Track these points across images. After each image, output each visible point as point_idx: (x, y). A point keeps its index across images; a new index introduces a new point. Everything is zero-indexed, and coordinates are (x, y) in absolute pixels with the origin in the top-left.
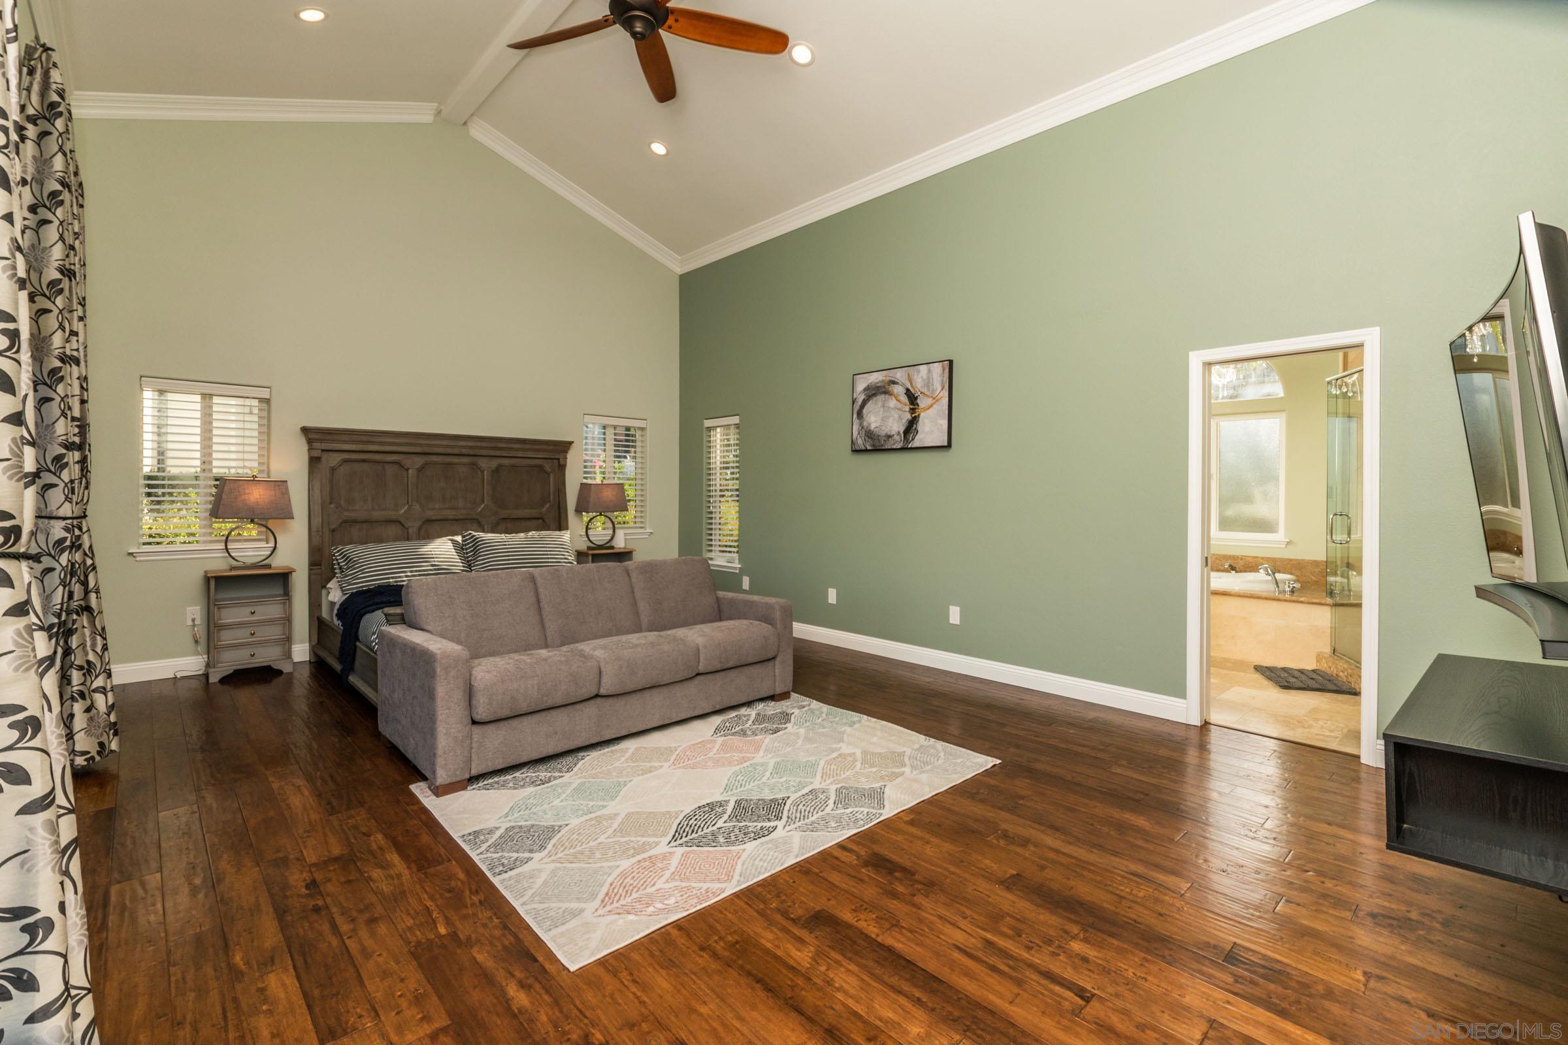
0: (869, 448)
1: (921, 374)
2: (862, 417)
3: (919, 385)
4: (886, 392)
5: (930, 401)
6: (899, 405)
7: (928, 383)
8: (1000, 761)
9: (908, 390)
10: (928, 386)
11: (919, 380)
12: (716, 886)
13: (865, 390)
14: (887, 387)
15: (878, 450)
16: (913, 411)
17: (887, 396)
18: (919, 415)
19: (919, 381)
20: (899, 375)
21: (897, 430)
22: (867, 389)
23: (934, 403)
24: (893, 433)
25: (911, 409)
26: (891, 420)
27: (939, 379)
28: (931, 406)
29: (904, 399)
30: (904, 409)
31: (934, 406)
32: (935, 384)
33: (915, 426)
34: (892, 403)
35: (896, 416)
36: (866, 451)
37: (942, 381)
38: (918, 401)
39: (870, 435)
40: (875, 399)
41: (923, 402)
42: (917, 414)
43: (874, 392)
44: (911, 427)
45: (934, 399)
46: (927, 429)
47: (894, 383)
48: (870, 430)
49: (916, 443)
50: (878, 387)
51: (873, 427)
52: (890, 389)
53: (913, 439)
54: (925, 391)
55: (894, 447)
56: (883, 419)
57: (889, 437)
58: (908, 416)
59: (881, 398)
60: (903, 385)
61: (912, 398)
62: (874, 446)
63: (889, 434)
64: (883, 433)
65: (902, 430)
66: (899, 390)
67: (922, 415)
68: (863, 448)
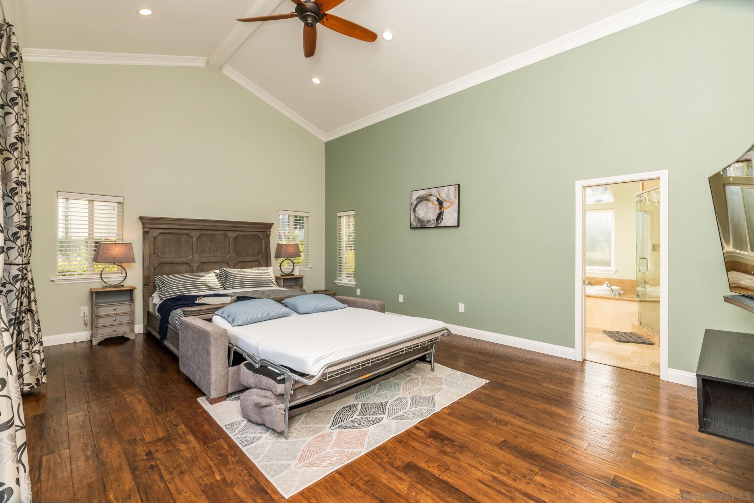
0: (419, 226)
1: (444, 191)
2: (416, 212)
3: (443, 197)
4: (427, 200)
5: (449, 204)
6: (434, 206)
7: (448, 195)
8: (489, 381)
9: (438, 199)
10: (448, 197)
11: (444, 194)
12: (356, 450)
14: (428, 197)
15: (423, 228)
16: (440, 209)
17: (428, 202)
18: (443, 211)
19: (444, 193)
20: (434, 191)
21: (432, 218)
22: (418, 198)
23: (451, 205)
24: (431, 219)
26: (430, 213)
27: (453, 194)
28: (449, 206)
29: (436, 203)
30: (436, 208)
31: (451, 207)
32: (451, 196)
33: (441, 216)
34: (430, 205)
35: (432, 211)
36: (418, 228)
37: (455, 194)
38: (443, 204)
39: (419, 220)
40: (422, 203)
41: (445, 205)
42: (442, 210)
44: (440, 217)
45: (451, 203)
46: (448, 218)
47: (431, 195)
48: (419, 218)
49: (442, 225)
50: (423, 197)
51: (421, 217)
52: (429, 198)
53: (440, 223)
54: (446, 199)
55: (431, 226)
56: (426, 213)
57: (429, 221)
58: (438, 211)
59: (425, 202)
60: (436, 196)
61: (440, 203)
62: (421, 225)
63: (429, 220)
64: (426, 220)
65: (435, 218)
66: (433, 199)
67: (445, 211)
68: (416, 227)
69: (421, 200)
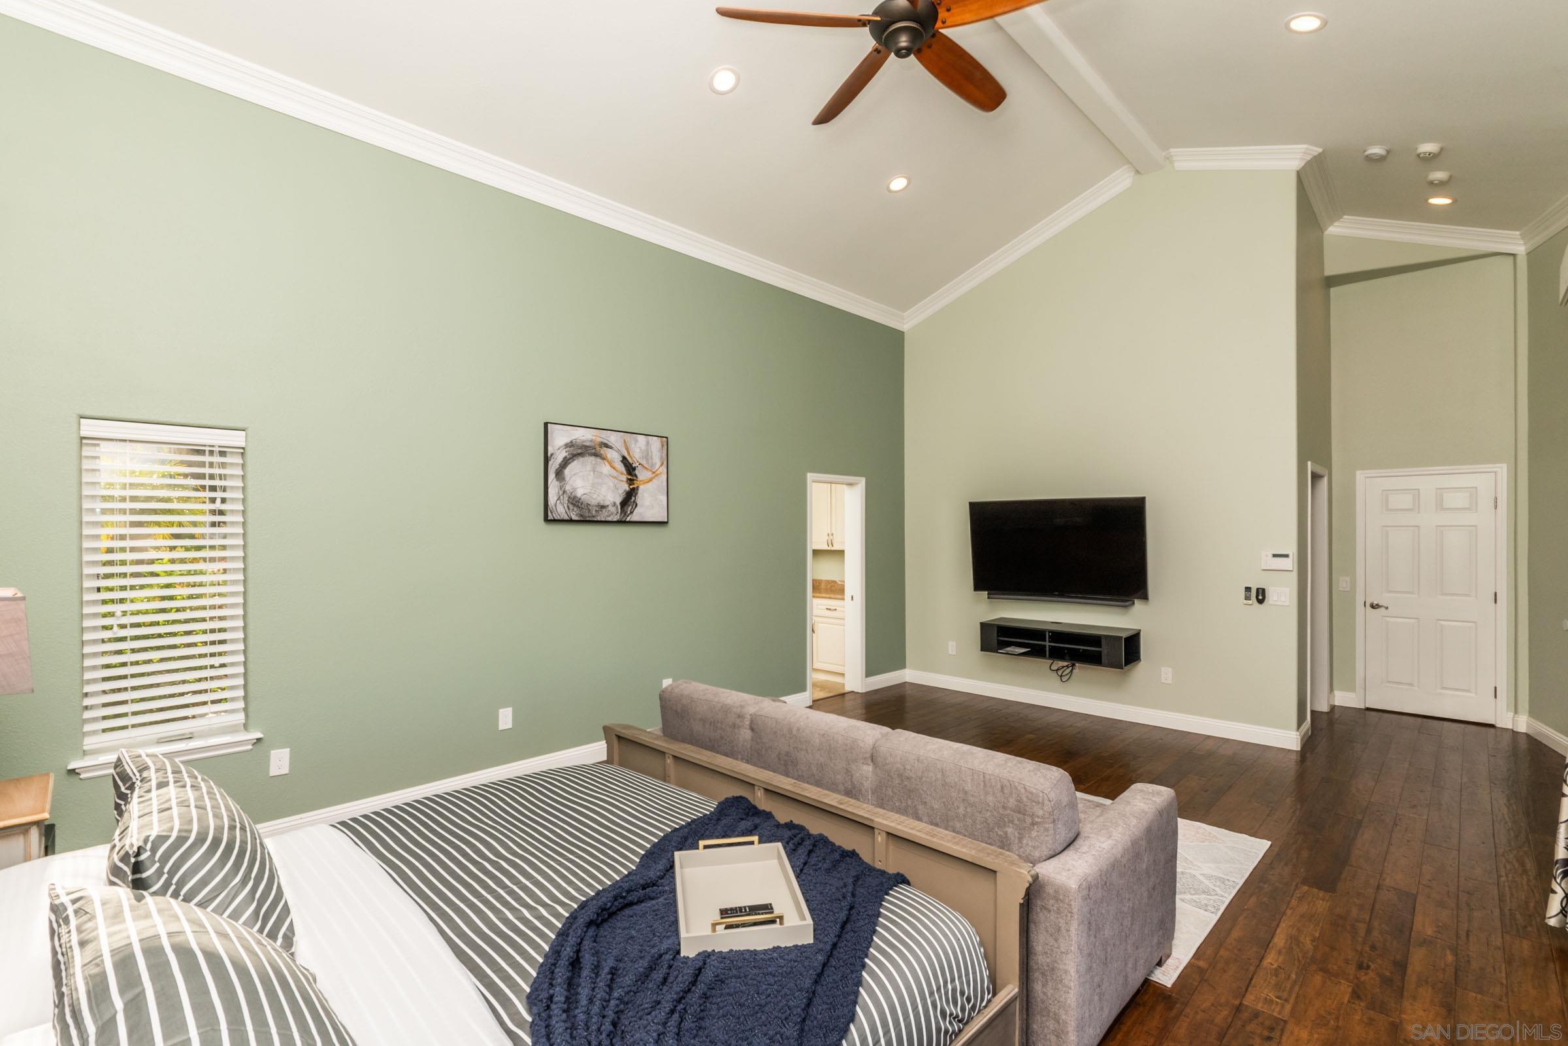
0: (574, 518)
1: (638, 445)
2: (564, 479)
3: (636, 456)
4: (596, 455)
5: (649, 475)
6: (614, 473)
7: (647, 455)
9: (624, 458)
10: (647, 459)
11: (638, 450)
13: (567, 445)
14: (598, 449)
15: (584, 522)
16: (631, 481)
17: (598, 460)
18: (638, 487)
19: (638, 448)
20: (613, 439)
21: (612, 500)
22: (570, 445)
23: (654, 478)
24: (607, 503)
25: (628, 479)
26: (604, 489)
27: (659, 454)
28: (650, 480)
29: (621, 468)
30: (620, 479)
31: (654, 480)
32: (654, 457)
33: (633, 498)
34: (605, 469)
35: (611, 484)
36: (571, 521)
37: (661, 457)
38: (637, 472)
39: (575, 502)
40: (581, 459)
41: (642, 474)
42: (635, 486)
43: (578, 451)
44: (629, 499)
45: (654, 473)
46: (647, 503)
47: (607, 446)
48: (575, 497)
49: (635, 517)
50: (586, 447)
51: (579, 493)
52: (602, 452)
53: (632, 513)
54: (644, 462)
55: (610, 519)
56: (593, 485)
57: (603, 507)
58: (626, 487)
59: (590, 460)
60: (618, 451)
61: (630, 469)
62: (581, 516)
63: (602, 503)
64: (594, 502)
65: (618, 501)
66: (613, 455)
67: (641, 487)
68: (566, 517)
69: (580, 451)
